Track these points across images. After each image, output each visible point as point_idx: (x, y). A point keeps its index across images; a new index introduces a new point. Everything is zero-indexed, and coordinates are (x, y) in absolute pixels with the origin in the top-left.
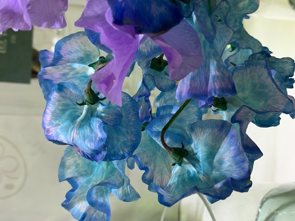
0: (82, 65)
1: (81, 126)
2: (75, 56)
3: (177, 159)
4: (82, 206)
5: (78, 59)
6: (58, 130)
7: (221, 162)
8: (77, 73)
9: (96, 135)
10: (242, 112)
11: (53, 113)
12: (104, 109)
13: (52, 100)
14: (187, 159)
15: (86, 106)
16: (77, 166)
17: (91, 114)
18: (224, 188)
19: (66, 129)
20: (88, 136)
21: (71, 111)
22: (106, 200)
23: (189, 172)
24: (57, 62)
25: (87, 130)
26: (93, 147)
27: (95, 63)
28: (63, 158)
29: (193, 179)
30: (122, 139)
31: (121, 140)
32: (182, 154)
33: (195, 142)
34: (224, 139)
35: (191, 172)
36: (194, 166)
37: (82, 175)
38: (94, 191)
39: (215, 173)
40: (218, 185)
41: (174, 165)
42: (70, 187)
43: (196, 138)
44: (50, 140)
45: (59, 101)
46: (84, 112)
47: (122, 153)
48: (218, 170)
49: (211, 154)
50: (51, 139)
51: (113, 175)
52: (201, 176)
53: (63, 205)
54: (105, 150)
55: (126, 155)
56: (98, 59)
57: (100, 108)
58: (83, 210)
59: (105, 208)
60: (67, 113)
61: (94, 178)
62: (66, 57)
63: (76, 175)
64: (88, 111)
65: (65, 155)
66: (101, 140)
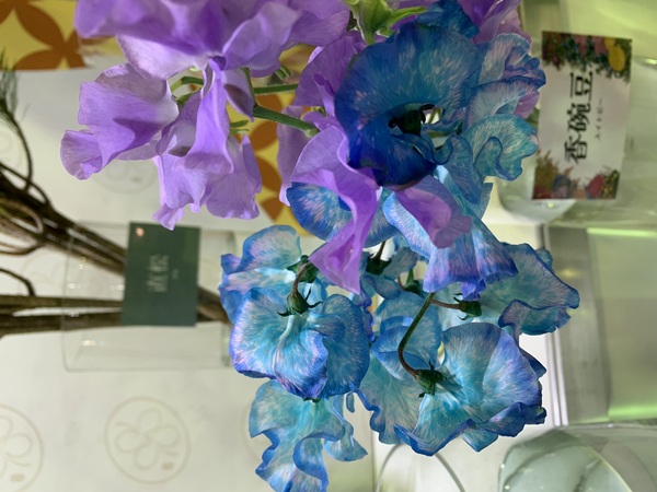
0: (277, 271)
1: (286, 345)
2: (269, 257)
3: (428, 386)
4: (285, 472)
5: (273, 260)
6: (253, 355)
7: (494, 385)
8: (271, 282)
9: (311, 354)
10: (511, 311)
11: (245, 330)
12: (317, 319)
13: (244, 312)
14: (442, 385)
15: (291, 317)
16: (274, 413)
17: (299, 327)
18: (510, 420)
19: (264, 353)
20: (298, 359)
21: (270, 325)
22: (320, 460)
23: (445, 404)
24: (246, 265)
25: (296, 350)
26: (307, 374)
27: (295, 265)
28: (254, 403)
29: (455, 413)
30: (344, 362)
31: (343, 364)
32: (433, 378)
33: (452, 359)
34: (492, 350)
35: (450, 403)
36: (453, 394)
37: (283, 426)
38: (303, 447)
39: (487, 402)
40: (499, 417)
41: (422, 395)
42: (269, 443)
43: (453, 352)
44: (241, 372)
45: (253, 313)
46: (289, 326)
47: (345, 383)
48: (490, 396)
49: (478, 374)
50: (243, 369)
51: (328, 422)
52: (467, 408)
53: (258, 472)
54: (325, 377)
55: (351, 385)
56: (299, 260)
57: (311, 318)
58: (287, 478)
59: (320, 472)
60: (265, 329)
61: (299, 431)
62: (258, 258)
63: (274, 425)
64: (294, 324)
65: (257, 398)
66: (319, 360)
